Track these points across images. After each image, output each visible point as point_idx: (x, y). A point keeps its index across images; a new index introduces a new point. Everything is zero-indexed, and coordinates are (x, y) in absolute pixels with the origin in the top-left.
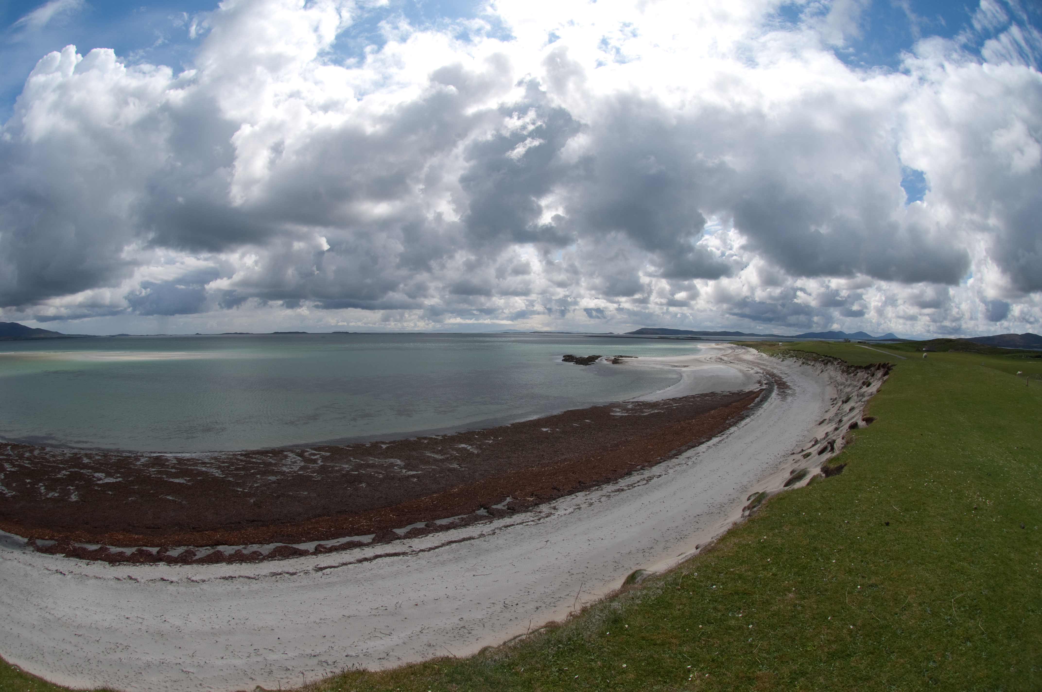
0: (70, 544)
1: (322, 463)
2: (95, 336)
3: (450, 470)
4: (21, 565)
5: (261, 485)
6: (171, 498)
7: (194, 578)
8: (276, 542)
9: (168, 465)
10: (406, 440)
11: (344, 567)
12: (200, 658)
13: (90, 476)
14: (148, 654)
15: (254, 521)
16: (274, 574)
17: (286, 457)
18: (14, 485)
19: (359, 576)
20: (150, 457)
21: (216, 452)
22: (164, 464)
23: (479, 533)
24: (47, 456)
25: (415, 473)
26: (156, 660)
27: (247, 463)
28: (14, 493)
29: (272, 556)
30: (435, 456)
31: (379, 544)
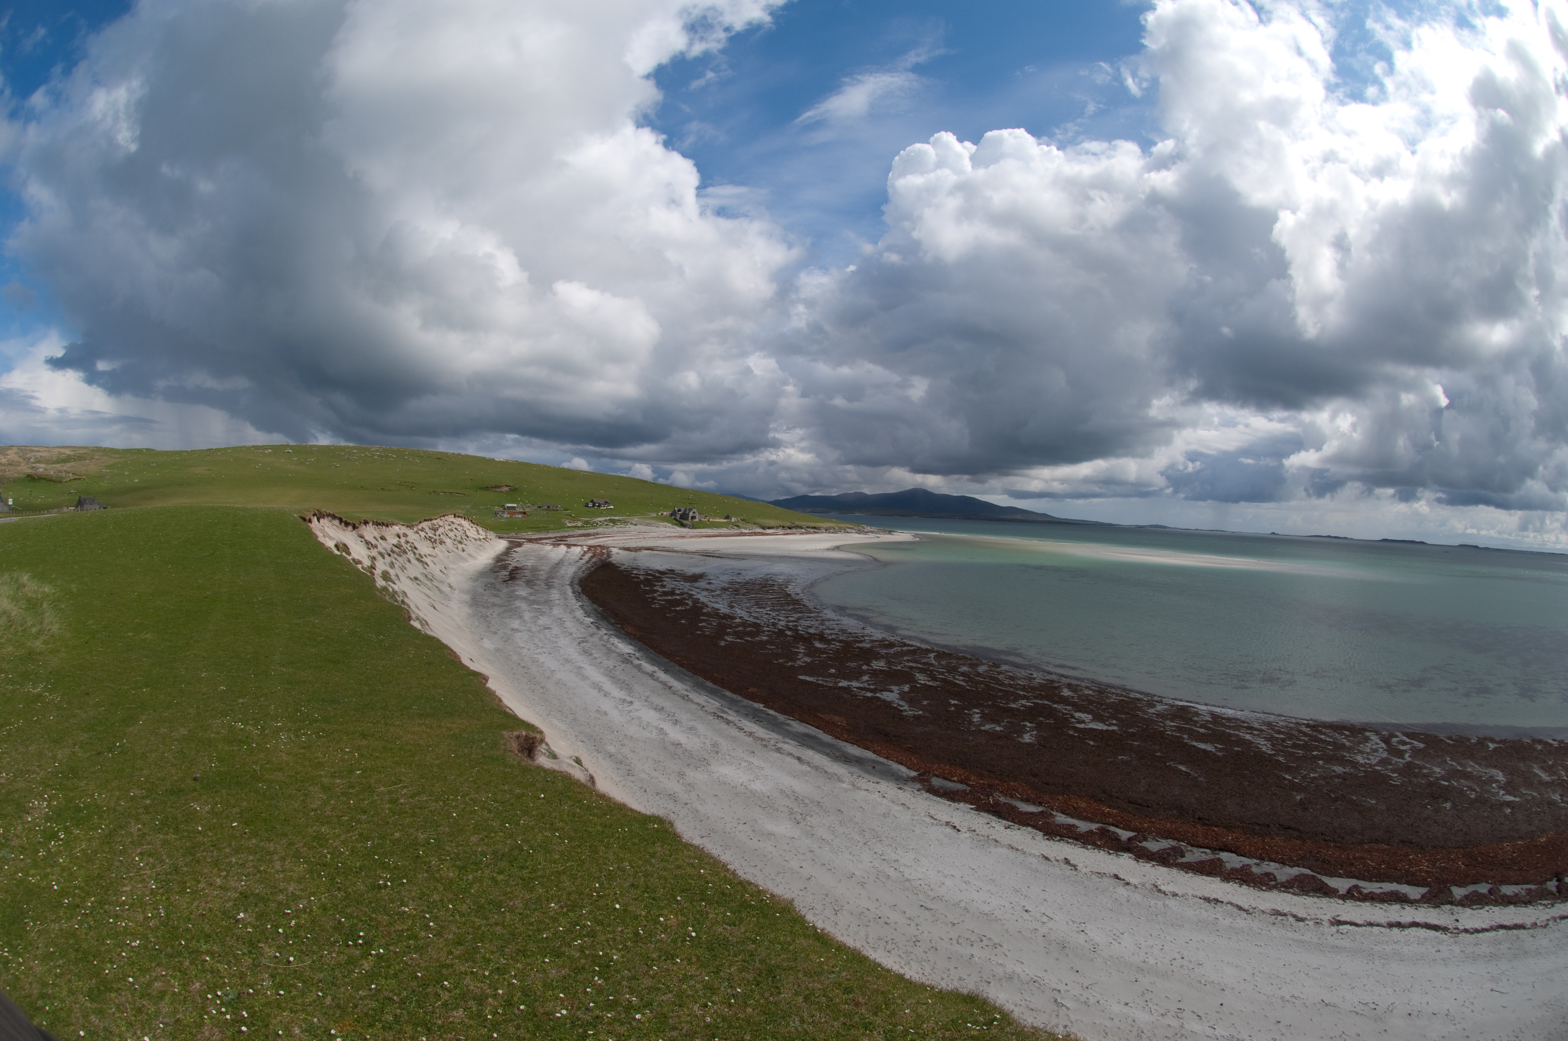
0: (992, 795)
1: (1409, 759)
2: (1110, 525)
3: (1551, 803)
4: (885, 801)
5: (1319, 776)
6: (1184, 769)
7: (1163, 888)
8: (1304, 867)
9: (1197, 722)
10: (1520, 741)
11: (1368, 929)
12: (1094, 994)
13: (1067, 714)
14: (1023, 963)
15: (1289, 828)
16: (1277, 913)
17: (1367, 739)
18: (925, 703)
19: (1378, 948)
20: (1172, 706)
21: (1273, 714)
22: (1191, 719)
23: (1533, 920)
24: (1001, 677)
25: (1511, 798)
26: (1028, 975)
27: (1311, 740)
28: (921, 712)
29: (1287, 886)
30: (1542, 775)
31: (1425, 905)
